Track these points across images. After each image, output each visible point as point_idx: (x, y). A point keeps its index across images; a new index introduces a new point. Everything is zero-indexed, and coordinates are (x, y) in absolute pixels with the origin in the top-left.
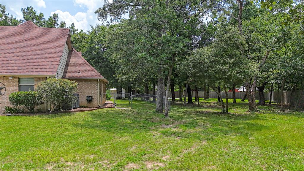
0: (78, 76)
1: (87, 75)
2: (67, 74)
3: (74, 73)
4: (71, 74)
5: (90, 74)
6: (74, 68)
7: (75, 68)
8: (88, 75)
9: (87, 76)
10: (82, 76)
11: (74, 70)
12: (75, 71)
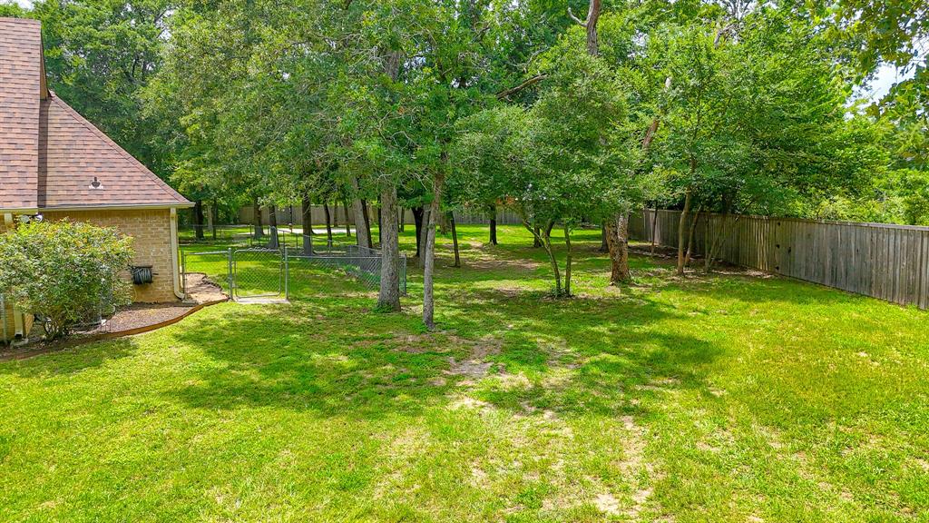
0: (94, 197)
1: (126, 192)
2: (48, 193)
3: (75, 188)
4: (65, 193)
5: (136, 188)
6: (71, 169)
7: (76, 169)
8: (132, 192)
9: (128, 197)
10: (109, 197)
11: (73, 174)
12: (77, 179)
